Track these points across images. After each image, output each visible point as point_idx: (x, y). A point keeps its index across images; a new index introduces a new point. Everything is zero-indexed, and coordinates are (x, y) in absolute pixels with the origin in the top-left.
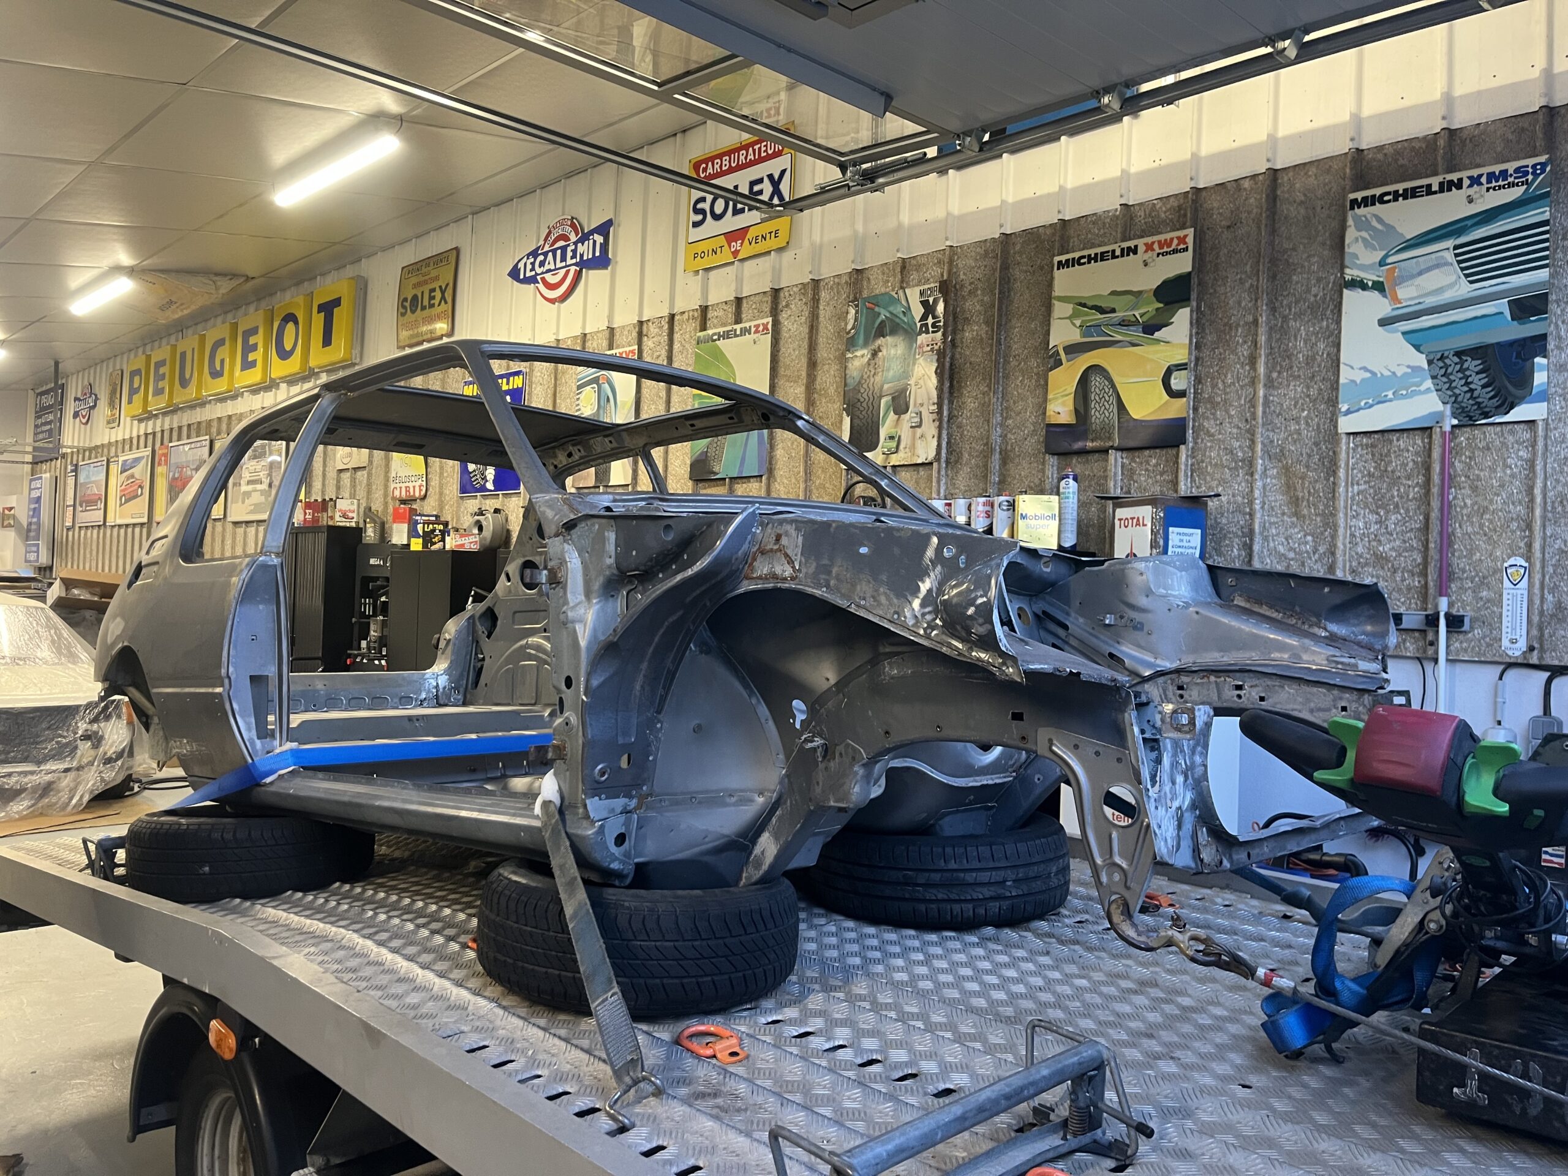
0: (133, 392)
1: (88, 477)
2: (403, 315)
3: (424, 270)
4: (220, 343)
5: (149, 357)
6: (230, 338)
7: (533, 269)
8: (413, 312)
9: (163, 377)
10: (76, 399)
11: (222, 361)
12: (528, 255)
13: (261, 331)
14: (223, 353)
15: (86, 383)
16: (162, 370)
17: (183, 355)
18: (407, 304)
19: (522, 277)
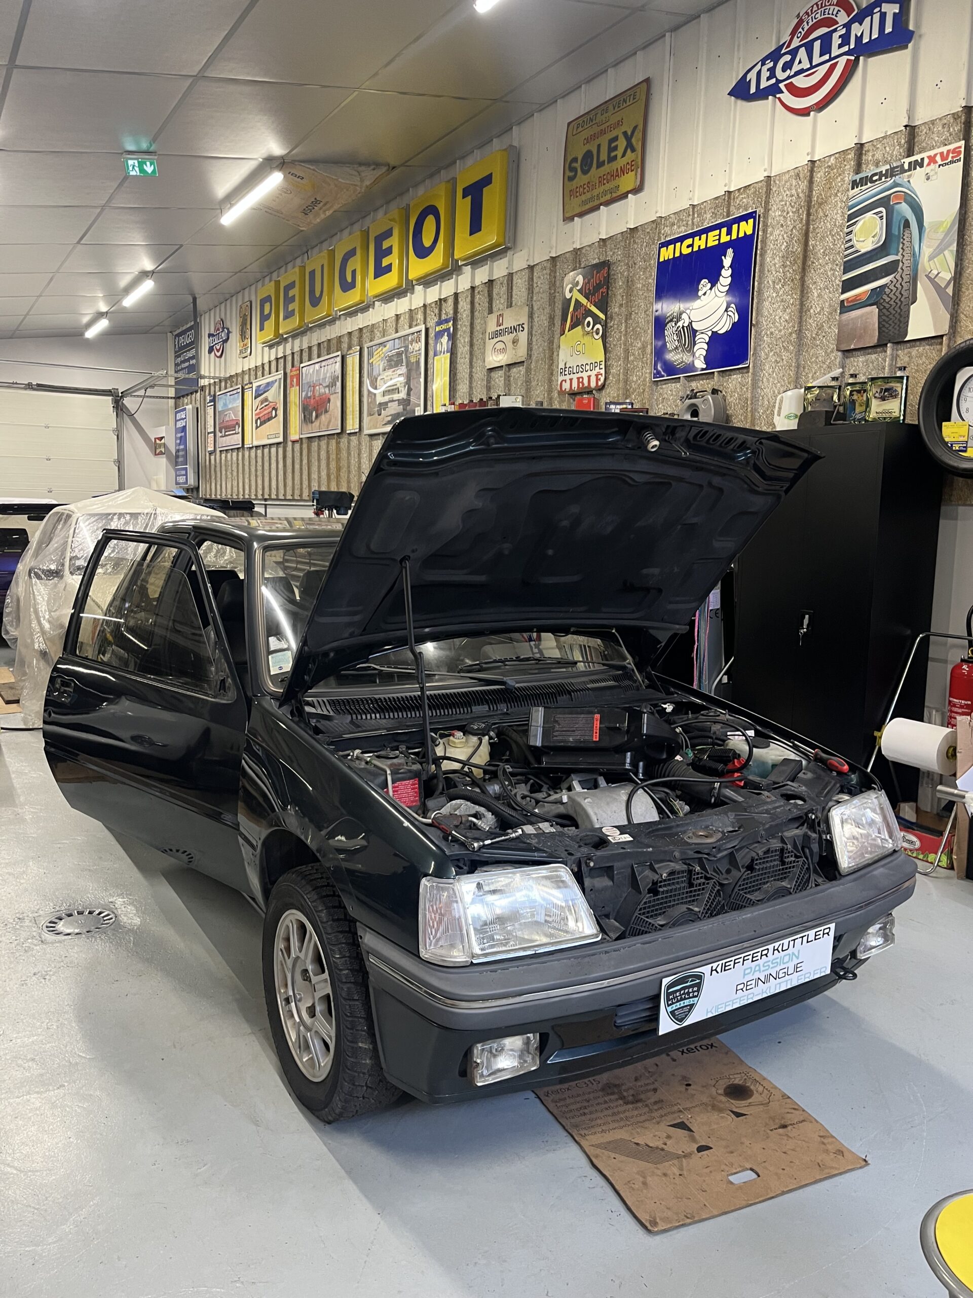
0: (264, 318)
1: (225, 405)
2: (571, 179)
3: (599, 118)
4: (352, 253)
5: (278, 283)
6: (362, 248)
7: (772, 77)
8: (585, 172)
9: (293, 299)
10: (210, 335)
11: (354, 272)
12: (764, 61)
13: (396, 233)
14: (355, 263)
15: (218, 319)
16: (291, 294)
17: (312, 273)
18: (577, 165)
19: (754, 89)
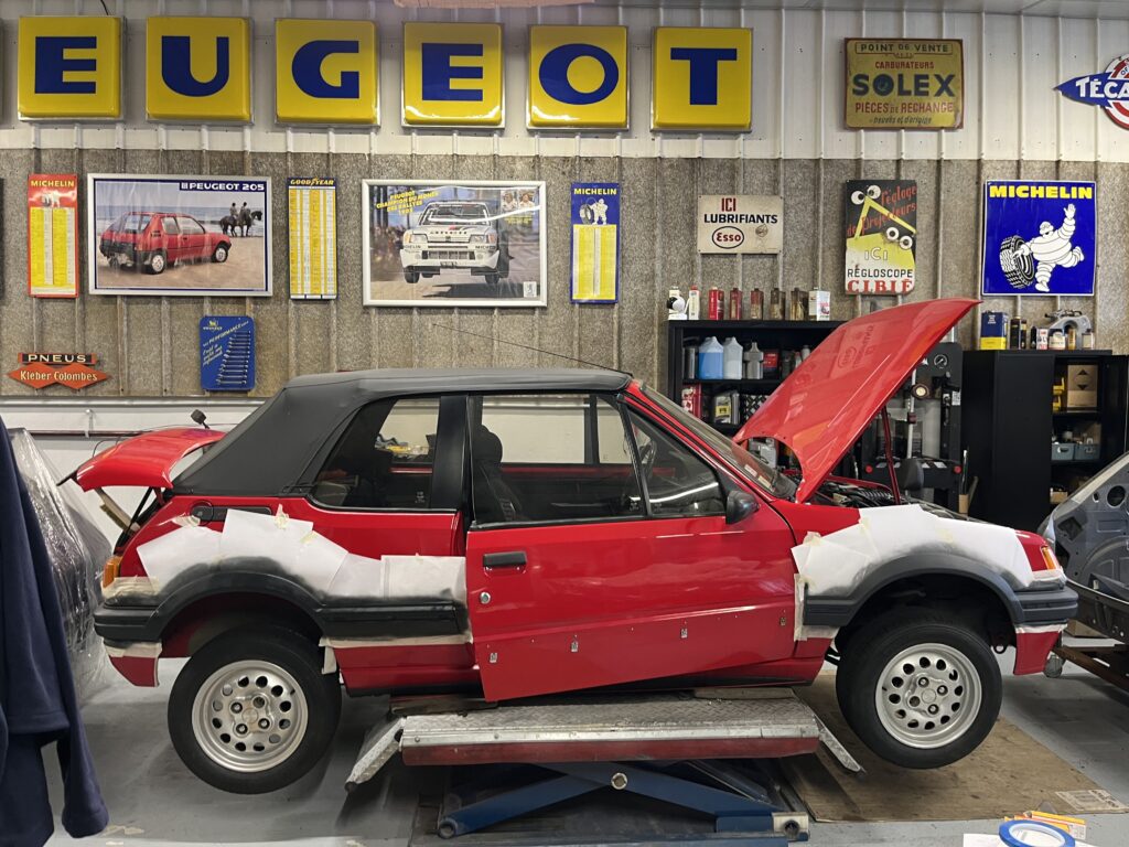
3: (897, 51)
7: (1101, 90)
8: (880, 93)
12: (1092, 78)
18: (870, 83)
19: (1083, 94)
